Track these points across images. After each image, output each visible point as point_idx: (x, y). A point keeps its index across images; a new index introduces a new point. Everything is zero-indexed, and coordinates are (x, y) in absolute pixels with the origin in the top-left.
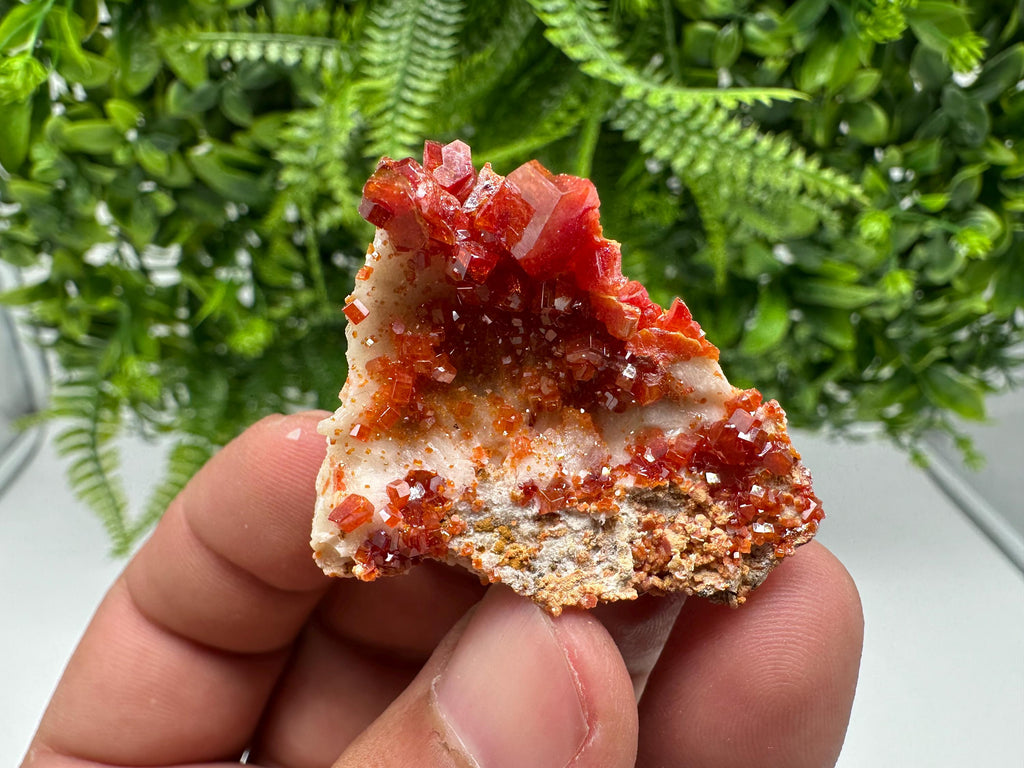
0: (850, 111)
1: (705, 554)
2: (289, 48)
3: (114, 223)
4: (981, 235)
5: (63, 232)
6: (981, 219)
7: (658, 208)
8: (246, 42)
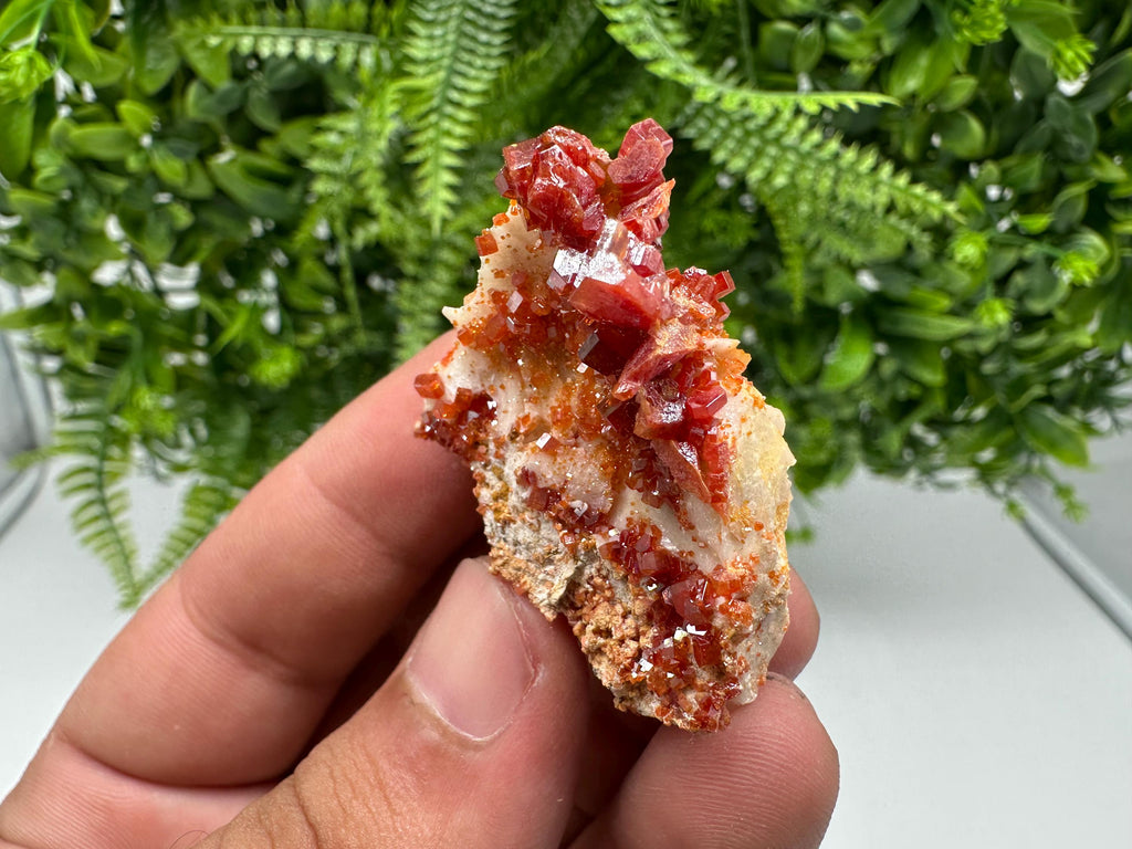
0: (942, 121)
2: (321, 43)
3: (125, 239)
4: (1086, 260)
5: (68, 248)
6: (1086, 242)
7: (729, 227)
8: (275, 37)
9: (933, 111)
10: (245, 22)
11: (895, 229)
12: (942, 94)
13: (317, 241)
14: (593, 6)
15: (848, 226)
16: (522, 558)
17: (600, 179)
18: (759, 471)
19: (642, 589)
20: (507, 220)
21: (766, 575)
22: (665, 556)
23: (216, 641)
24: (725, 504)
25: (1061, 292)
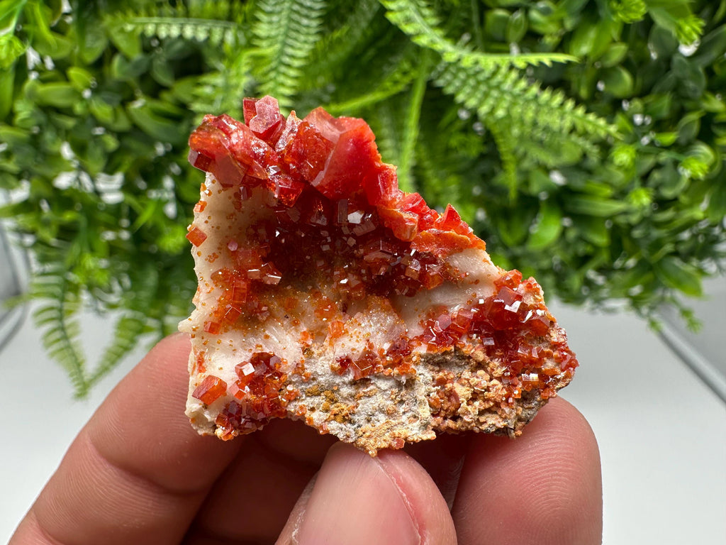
0: (605, 74)
1: (486, 400)
2: (200, 28)
3: (75, 158)
4: (699, 163)
5: (37, 164)
6: (700, 151)
7: (467, 144)
8: (169, 24)
9: (599, 67)
10: (149, 15)
11: (576, 144)
12: (604, 56)
15: (544, 143)
25: (684, 183)
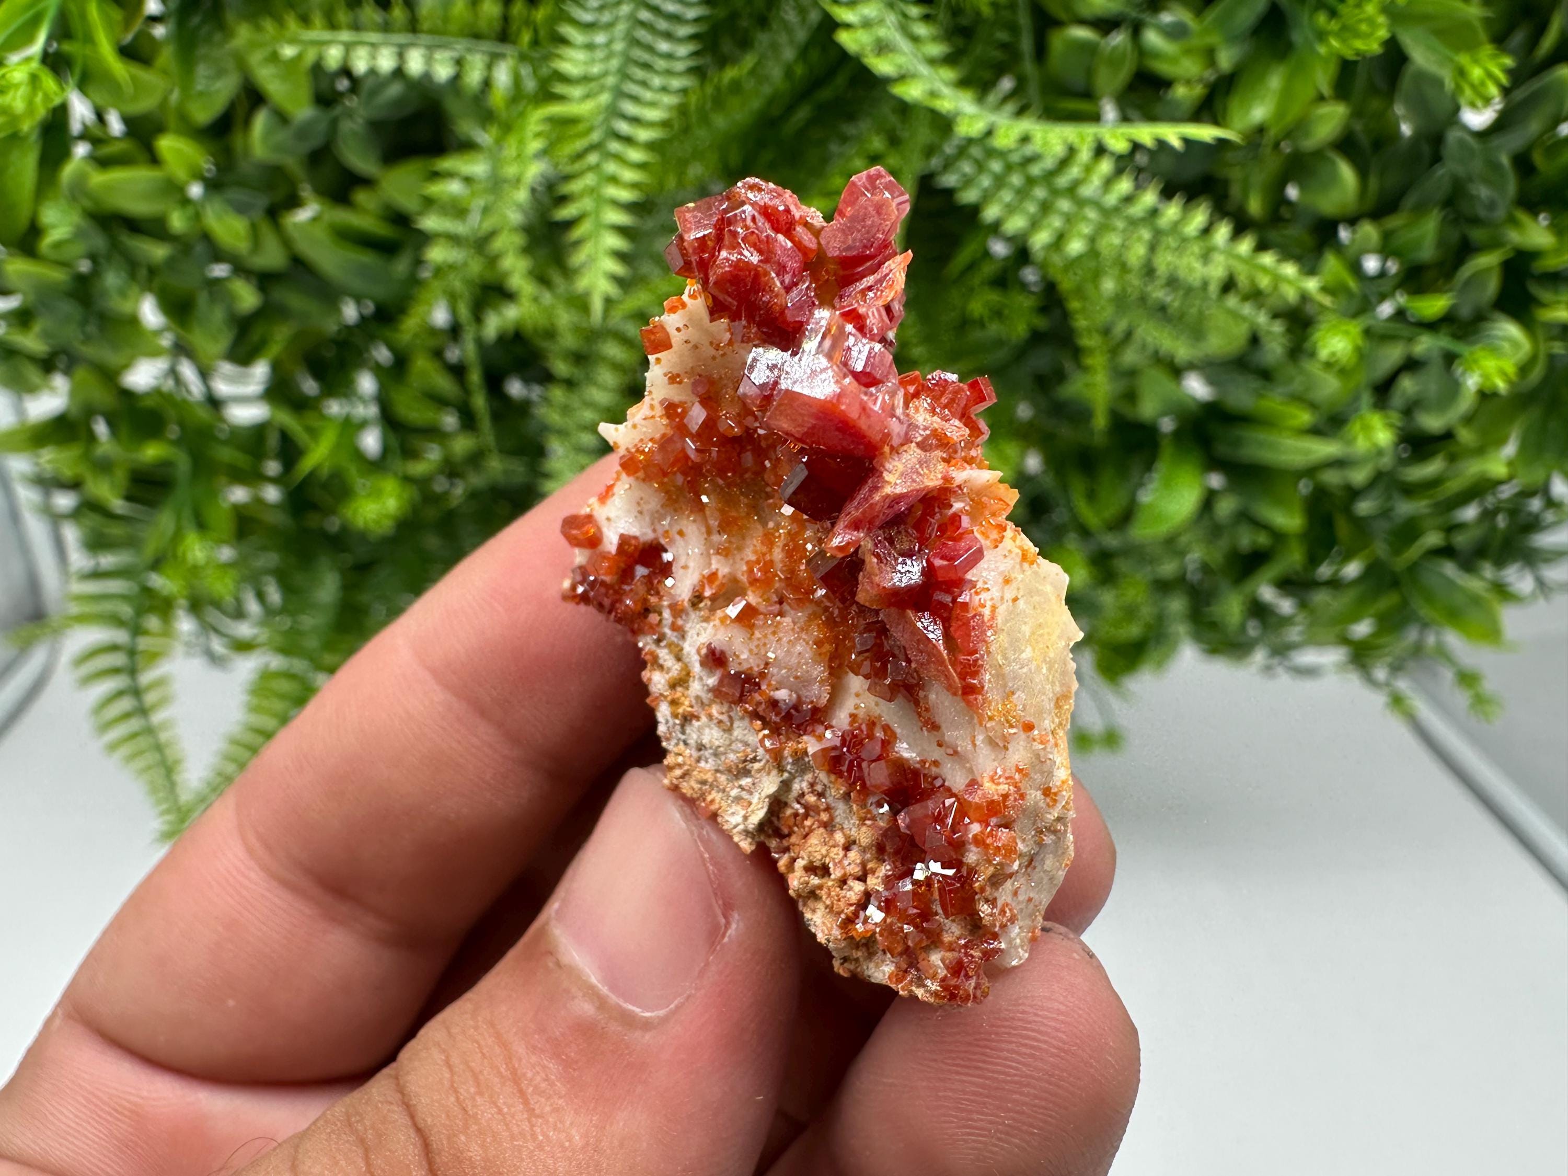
0: (1301, 165)
2: (439, 55)
3: (167, 328)
4: (1499, 358)
5: (87, 339)
6: (1500, 333)
7: (1006, 312)
8: (374, 46)
9: (1288, 150)
10: (332, 25)
11: (1235, 315)
12: (1300, 127)
13: (433, 331)
14: (816, 4)
15: (1170, 311)
16: (708, 766)
17: (811, 250)
18: (1029, 649)
19: (869, 812)
20: (684, 305)
21: (1039, 793)
22: (901, 767)
23: (285, 884)
24: (980, 697)
25: (1466, 402)
